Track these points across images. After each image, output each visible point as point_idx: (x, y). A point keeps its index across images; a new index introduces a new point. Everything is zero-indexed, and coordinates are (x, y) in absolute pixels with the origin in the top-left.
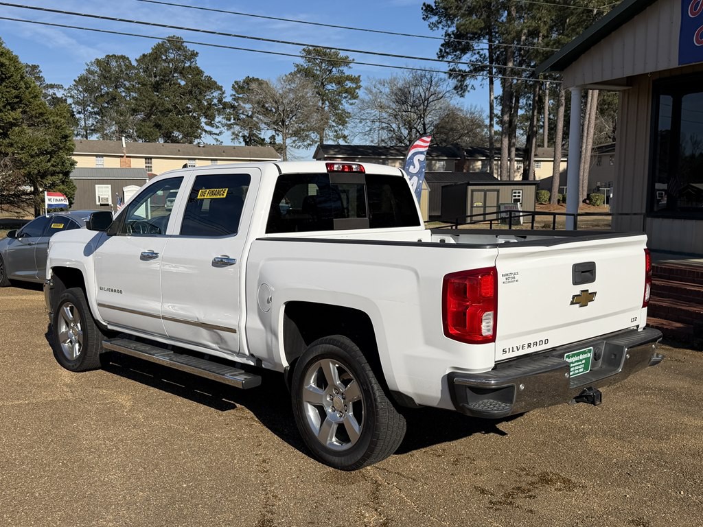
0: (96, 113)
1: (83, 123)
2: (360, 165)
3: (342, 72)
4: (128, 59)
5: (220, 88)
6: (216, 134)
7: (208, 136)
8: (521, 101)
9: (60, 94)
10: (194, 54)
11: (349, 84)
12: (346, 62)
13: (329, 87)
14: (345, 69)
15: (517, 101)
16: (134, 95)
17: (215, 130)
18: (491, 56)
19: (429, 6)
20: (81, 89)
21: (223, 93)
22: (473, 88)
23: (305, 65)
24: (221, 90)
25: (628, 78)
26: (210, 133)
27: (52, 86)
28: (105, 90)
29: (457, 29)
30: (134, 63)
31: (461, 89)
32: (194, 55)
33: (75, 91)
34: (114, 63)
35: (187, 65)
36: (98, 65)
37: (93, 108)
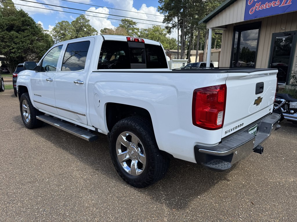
0: (59, 39)
2: (143, 40)
3: (134, 27)
4: (68, 22)
5: (97, 31)
8: (186, 36)
9: (48, 33)
10: (89, 21)
11: (136, 31)
12: (135, 23)
13: (130, 31)
14: (134, 26)
15: (185, 37)
16: (71, 33)
18: (178, 23)
19: (160, 7)
20: (54, 32)
21: (98, 33)
22: (173, 32)
23: (122, 24)
24: (97, 32)
25: (226, 25)
27: (45, 31)
28: (62, 32)
29: (169, 14)
30: (70, 24)
31: (169, 32)
33: (53, 32)
34: (64, 23)
35: (86, 24)
36: (59, 24)
37: (58, 37)
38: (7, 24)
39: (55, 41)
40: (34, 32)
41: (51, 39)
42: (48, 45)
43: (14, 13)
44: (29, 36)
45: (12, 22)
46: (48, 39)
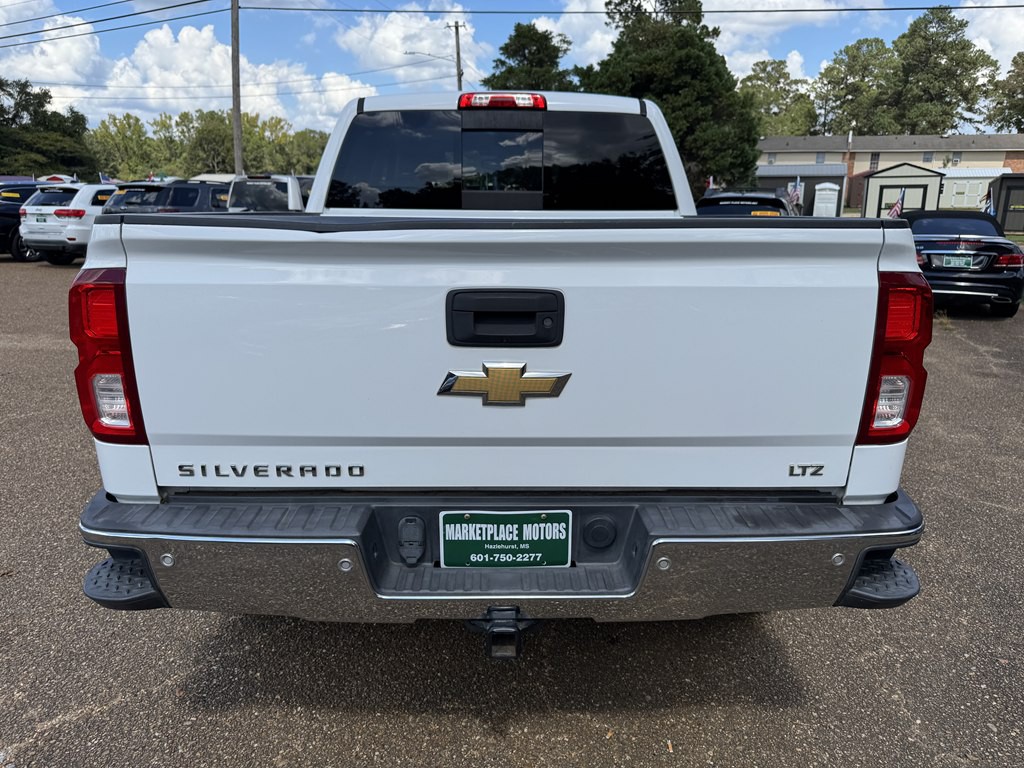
0: (837, 107)
1: (822, 119)
4: (882, 41)
5: (994, 64)
6: (978, 122)
7: (967, 124)
9: (803, 89)
17: (976, 117)
21: (998, 69)
26: (970, 120)
27: (796, 82)
28: (851, 80)
30: (889, 46)
32: (963, 24)
33: (820, 85)
34: (864, 48)
35: (950, 39)
36: (847, 53)
37: (835, 101)
38: (636, 74)
39: (820, 114)
40: (707, 93)
41: (809, 110)
42: (743, 131)
43: (665, 38)
44: (689, 105)
45: (648, 69)
46: (747, 113)
